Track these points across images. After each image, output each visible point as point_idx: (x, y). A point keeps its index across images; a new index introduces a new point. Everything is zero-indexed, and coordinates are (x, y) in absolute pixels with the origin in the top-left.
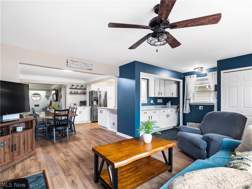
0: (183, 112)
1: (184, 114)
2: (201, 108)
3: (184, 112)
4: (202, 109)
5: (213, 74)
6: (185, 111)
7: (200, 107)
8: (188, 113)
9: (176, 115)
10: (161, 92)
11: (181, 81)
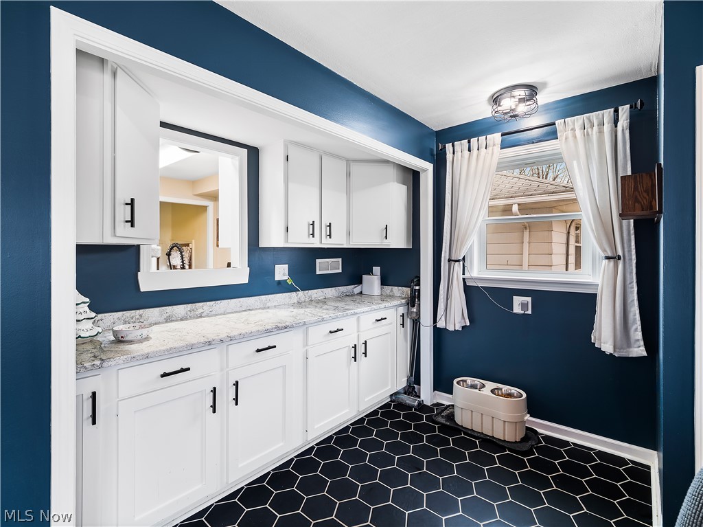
0: (435, 321)
1: (439, 333)
2: (524, 306)
3: (441, 324)
4: (529, 312)
5: (592, 126)
6: (443, 318)
7: (517, 300)
8: (458, 327)
9: (401, 336)
10: (325, 222)
11: (426, 168)
